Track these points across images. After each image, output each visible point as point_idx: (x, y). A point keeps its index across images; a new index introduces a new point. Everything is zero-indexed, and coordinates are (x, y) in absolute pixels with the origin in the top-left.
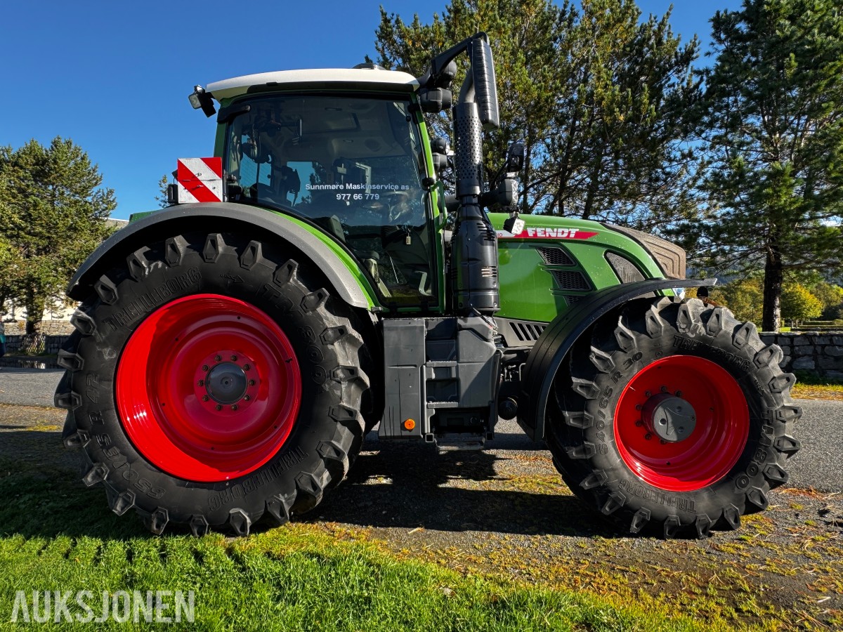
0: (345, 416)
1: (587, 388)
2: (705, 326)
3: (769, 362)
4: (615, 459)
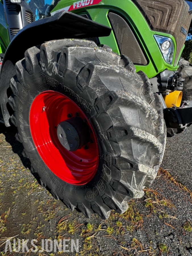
2: (57, 66)
3: (107, 109)
4: (31, 147)
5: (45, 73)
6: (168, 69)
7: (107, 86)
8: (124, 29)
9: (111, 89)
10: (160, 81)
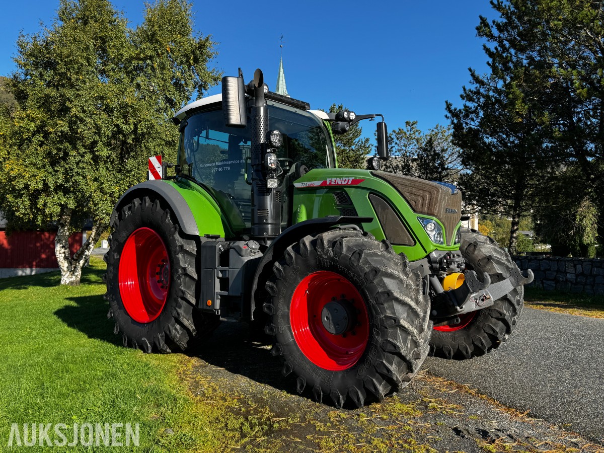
0: (181, 294)
1: (271, 288)
2: (333, 251)
3: (374, 279)
4: (289, 338)
5: (321, 256)
6: (439, 249)
7: (373, 264)
8: (387, 211)
9: (375, 266)
10: (430, 262)
